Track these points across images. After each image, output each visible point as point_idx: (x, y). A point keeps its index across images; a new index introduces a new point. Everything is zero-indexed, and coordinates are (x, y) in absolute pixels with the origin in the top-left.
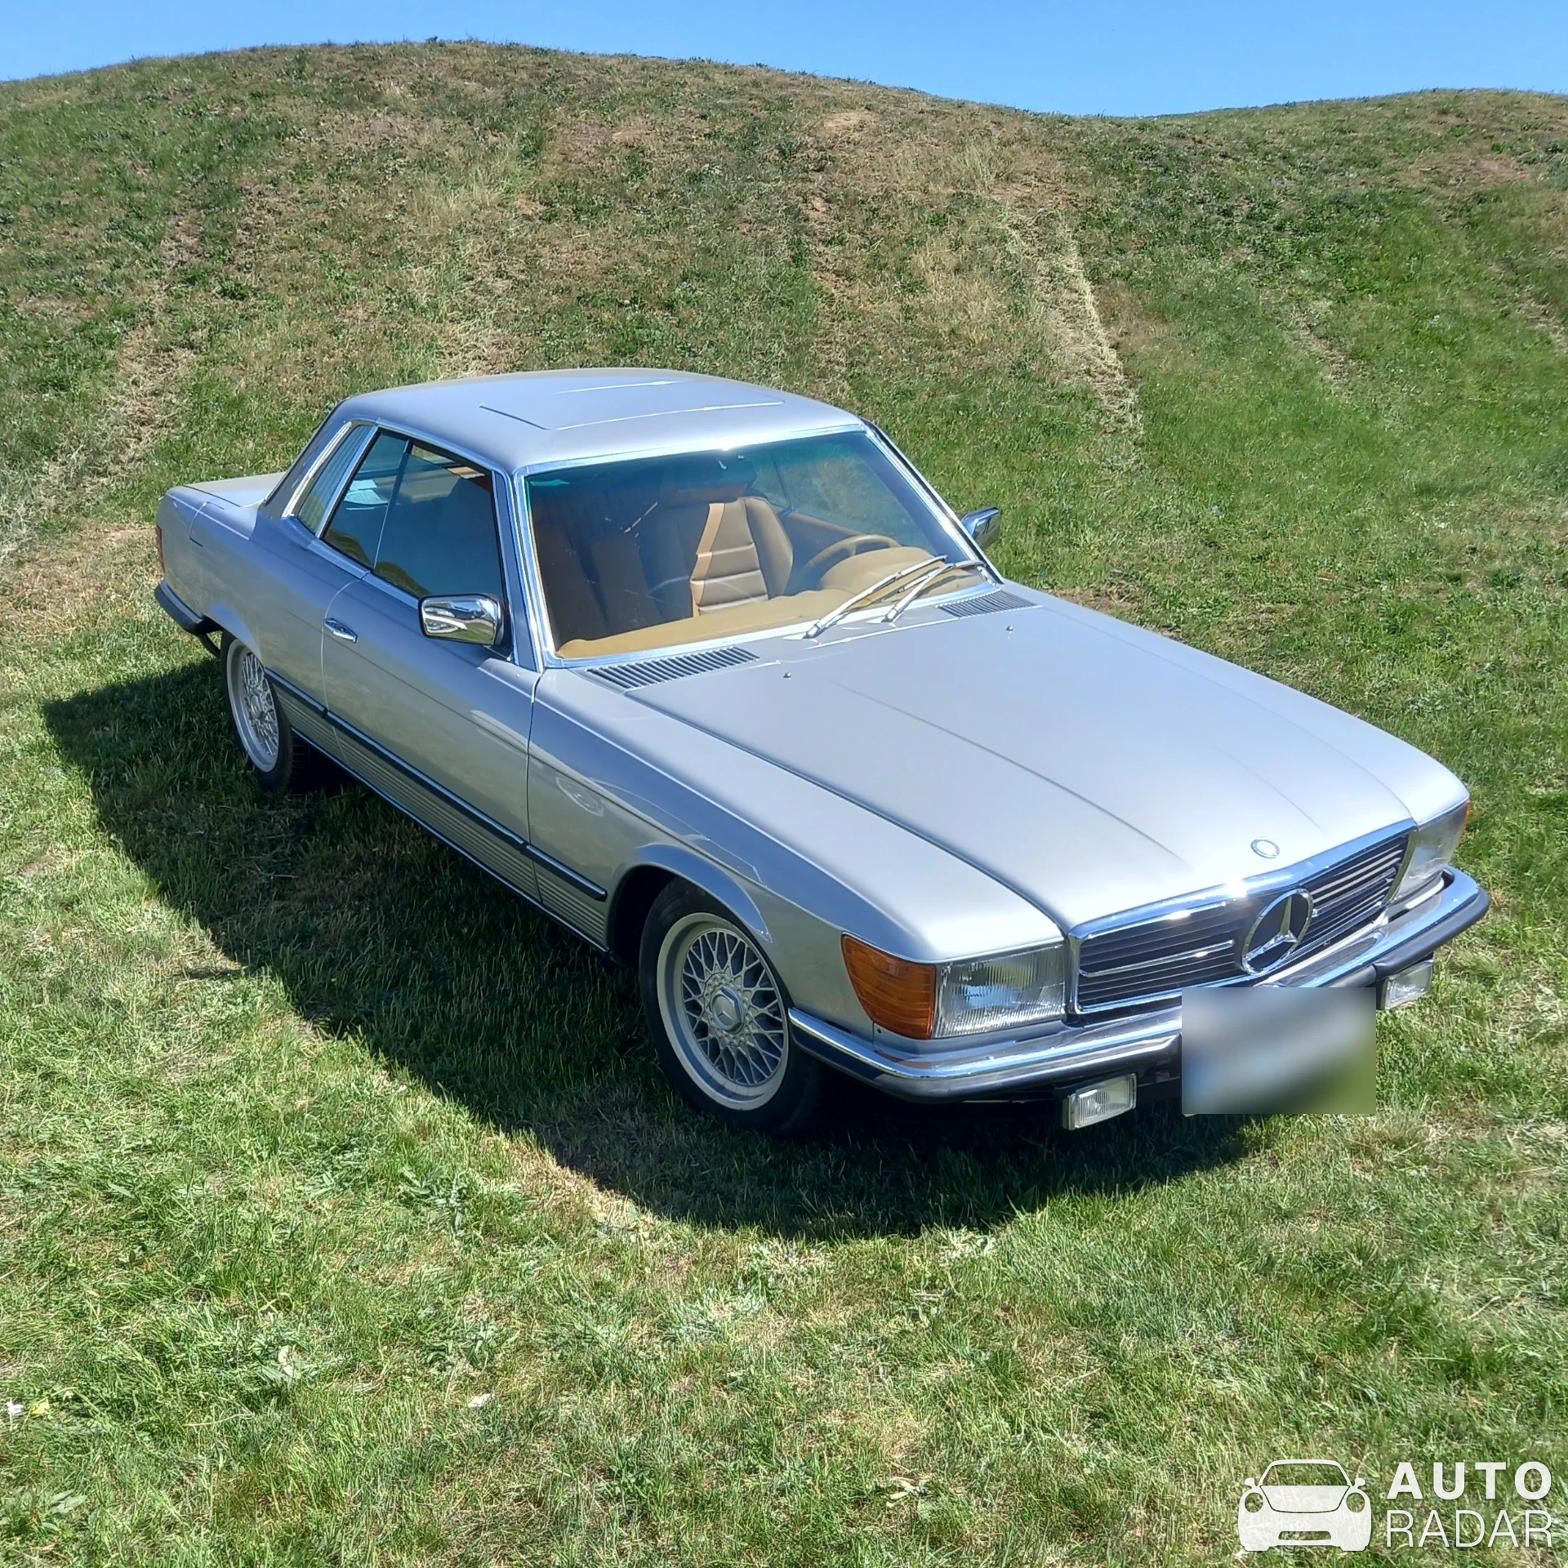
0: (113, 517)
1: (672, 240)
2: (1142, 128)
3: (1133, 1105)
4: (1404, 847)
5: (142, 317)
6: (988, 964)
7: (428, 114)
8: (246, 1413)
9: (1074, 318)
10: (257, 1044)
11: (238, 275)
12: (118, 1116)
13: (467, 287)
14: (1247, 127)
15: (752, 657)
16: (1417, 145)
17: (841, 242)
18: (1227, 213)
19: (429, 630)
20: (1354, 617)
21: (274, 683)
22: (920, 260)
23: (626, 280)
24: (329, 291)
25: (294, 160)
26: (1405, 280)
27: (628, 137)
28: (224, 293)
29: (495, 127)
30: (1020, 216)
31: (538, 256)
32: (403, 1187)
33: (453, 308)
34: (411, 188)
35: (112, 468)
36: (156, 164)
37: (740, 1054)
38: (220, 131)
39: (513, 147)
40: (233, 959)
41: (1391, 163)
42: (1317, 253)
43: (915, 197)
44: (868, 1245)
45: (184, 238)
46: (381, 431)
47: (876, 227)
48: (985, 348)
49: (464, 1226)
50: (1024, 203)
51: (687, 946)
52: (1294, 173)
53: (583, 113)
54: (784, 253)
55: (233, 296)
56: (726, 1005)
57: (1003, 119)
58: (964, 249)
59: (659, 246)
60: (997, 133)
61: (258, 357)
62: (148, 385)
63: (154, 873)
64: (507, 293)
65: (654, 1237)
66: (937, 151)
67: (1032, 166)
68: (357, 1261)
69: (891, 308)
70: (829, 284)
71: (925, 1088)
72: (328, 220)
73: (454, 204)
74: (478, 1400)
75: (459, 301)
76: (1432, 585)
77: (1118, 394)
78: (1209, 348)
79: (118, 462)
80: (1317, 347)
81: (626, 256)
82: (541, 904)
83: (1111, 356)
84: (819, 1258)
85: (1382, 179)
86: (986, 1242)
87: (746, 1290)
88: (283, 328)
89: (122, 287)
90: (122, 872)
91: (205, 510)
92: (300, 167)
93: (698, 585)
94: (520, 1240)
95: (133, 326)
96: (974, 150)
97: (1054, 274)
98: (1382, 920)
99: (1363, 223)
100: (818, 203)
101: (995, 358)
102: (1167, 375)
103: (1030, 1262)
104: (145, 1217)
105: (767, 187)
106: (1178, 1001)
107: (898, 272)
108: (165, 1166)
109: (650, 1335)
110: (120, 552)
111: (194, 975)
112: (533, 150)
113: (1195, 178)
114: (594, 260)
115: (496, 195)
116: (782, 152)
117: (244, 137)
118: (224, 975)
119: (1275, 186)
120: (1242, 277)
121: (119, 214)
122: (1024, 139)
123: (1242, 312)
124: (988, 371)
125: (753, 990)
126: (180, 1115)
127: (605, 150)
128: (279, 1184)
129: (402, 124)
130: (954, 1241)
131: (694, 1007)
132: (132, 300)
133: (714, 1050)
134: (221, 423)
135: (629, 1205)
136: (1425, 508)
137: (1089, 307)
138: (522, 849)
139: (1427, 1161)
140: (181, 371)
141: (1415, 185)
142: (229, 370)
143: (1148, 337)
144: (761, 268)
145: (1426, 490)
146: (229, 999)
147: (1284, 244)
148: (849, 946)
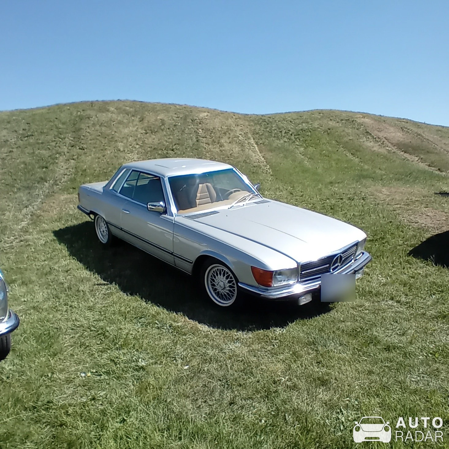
0: (61, 194)
1: (172, 137)
2: (262, 116)
3: (311, 300)
4: (357, 246)
5: (63, 154)
6: (281, 271)
7: (119, 113)
8: (136, 373)
9: (254, 152)
10: (115, 298)
11: (82, 145)
12: (88, 314)
13: (131, 147)
14: (282, 116)
15: (219, 212)
16: (316, 119)
17: (206, 138)
18: (281, 132)
19: (149, 209)
20: (324, 206)
21: (107, 223)
22: (222, 141)
23: (164, 145)
24: (101, 148)
25: (92, 123)
26: (317, 144)
27: (161, 118)
28: (80, 149)
29: (133, 116)
30: (240, 133)
31: (145, 141)
32: (156, 325)
33: (128, 151)
34: (117, 128)
35: (60, 184)
36: (63, 124)
37: (224, 294)
38: (76, 117)
39: (137, 119)
40: (105, 281)
41: (311, 123)
42: (299, 139)
43: (220, 129)
44: (260, 332)
45: (70, 138)
46: (133, 170)
47: (212, 134)
48: (238, 157)
49: (172, 332)
50: (241, 130)
51: (212, 272)
52: (293, 125)
53: (151, 113)
54: (195, 140)
55: (81, 149)
56: (221, 284)
57: (235, 114)
58: (230, 139)
59: (169, 138)
60: (234, 117)
61: (88, 161)
62: (65, 167)
63: (84, 264)
64: (139, 148)
65: (214, 333)
66: (223, 120)
67: (242, 123)
68: (150, 340)
69: (217, 150)
70: (204, 145)
71: (271, 297)
72: (100, 134)
73: (126, 131)
74: (186, 367)
75: (129, 150)
76: (337, 200)
77: (265, 166)
78: (281, 157)
79: (60, 183)
80: (302, 157)
81: (163, 141)
82: (175, 265)
83: (263, 159)
84: (250, 335)
85: (310, 125)
86: (283, 330)
87: (237, 342)
88: (93, 155)
89: (58, 148)
90: (77, 264)
91: (91, 189)
92: (94, 124)
93: (197, 201)
94: (185, 335)
95: (61, 156)
96: (230, 120)
97: (249, 143)
98: (353, 261)
99: (307, 134)
100: (200, 130)
101: (240, 159)
102: (275, 162)
103: (295, 333)
104: (101, 334)
105: (190, 127)
106: (320, 277)
107: (218, 143)
108: (101, 324)
109: (219, 352)
110: (64, 200)
111: (97, 285)
112: (142, 120)
113: (274, 125)
114: (156, 141)
115: (135, 128)
116: (192, 121)
117: (81, 118)
118: (104, 284)
119: (289, 127)
120: (286, 144)
121: (56, 133)
122: (240, 118)
123: (287, 150)
124: (239, 162)
125: (228, 280)
126: (102, 313)
127: (156, 120)
128: (128, 326)
129: (114, 115)
130: (277, 330)
131: (213, 285)
132: (60, 150)
133: (218, 294)
134: (82, 174)
135: (206, 326)
136: (332, 186)
137: (257, 150)
138: (172, 254)
139: (367, 309)
140: (72, 164)
141: (316, 127)
142: (82, 164)
143: (269, 155)
144: (191, 143)
145: (331, 183)
146: (107, 289)
147: (293, 137)
148: (253, 268)
